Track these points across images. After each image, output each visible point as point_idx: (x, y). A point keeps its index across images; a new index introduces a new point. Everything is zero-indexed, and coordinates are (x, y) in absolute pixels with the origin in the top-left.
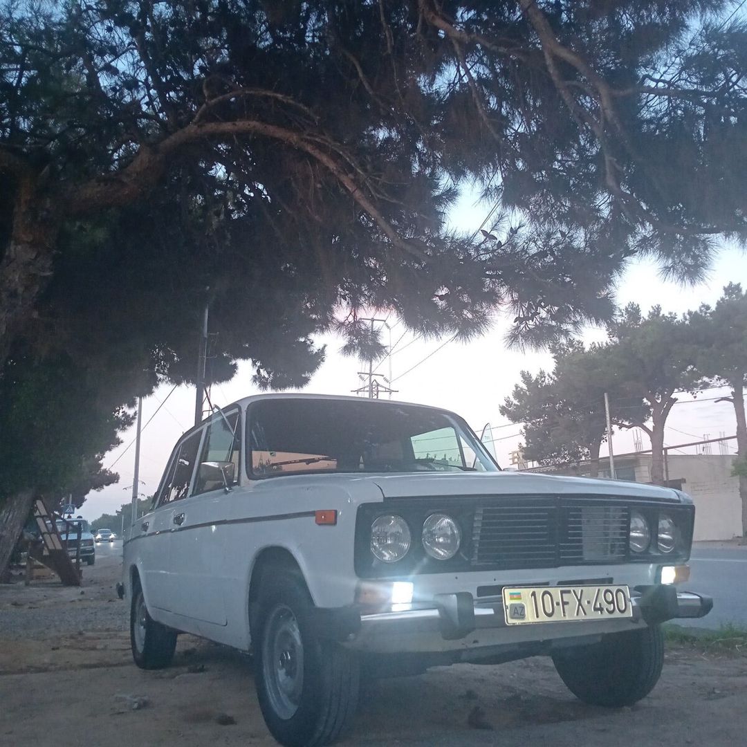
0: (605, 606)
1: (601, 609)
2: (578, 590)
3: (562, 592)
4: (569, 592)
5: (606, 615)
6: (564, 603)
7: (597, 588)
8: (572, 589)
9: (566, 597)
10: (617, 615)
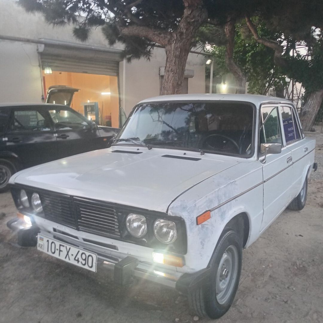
0: (80, 260)
1: (78, 261)
2: (68, 247)
3: (60, 245)
4: (64, 246)
5: (80, 265)
6: (60, 251)
7: (78, 250)
8: (65, 245)
9: (62, 248)
10: (86, 267)
